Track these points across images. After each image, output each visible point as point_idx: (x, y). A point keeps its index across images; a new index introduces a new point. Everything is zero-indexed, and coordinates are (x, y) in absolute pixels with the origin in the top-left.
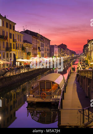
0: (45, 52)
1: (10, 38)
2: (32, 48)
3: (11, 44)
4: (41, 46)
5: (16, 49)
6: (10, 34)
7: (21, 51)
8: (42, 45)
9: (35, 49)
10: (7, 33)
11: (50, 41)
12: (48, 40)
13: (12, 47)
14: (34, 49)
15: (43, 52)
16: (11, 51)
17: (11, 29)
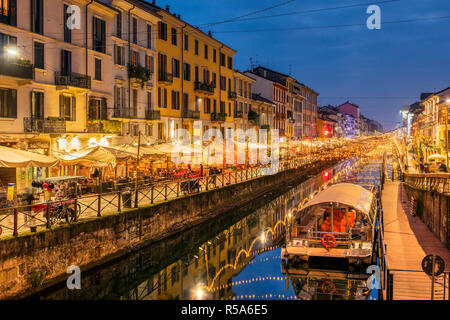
0: (305, 125)
1: (222, 88)
2: (274, 115)
3: (222, 104)
4: (296, 110)
5: (235, 116)
6: (222, 79)
7: (246, 122)
8: (298, 107)
9: (280, 116)
10: (214, 75)
11: (317, 95)
12: (313, 92)
13: (227, 112)
14: (277, 115)
15: (299, 124)
16: (224, 120)
17: (223, 64)
